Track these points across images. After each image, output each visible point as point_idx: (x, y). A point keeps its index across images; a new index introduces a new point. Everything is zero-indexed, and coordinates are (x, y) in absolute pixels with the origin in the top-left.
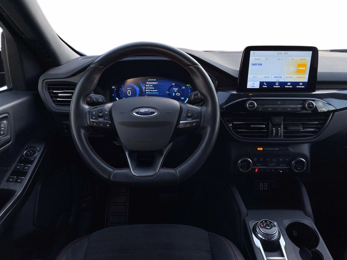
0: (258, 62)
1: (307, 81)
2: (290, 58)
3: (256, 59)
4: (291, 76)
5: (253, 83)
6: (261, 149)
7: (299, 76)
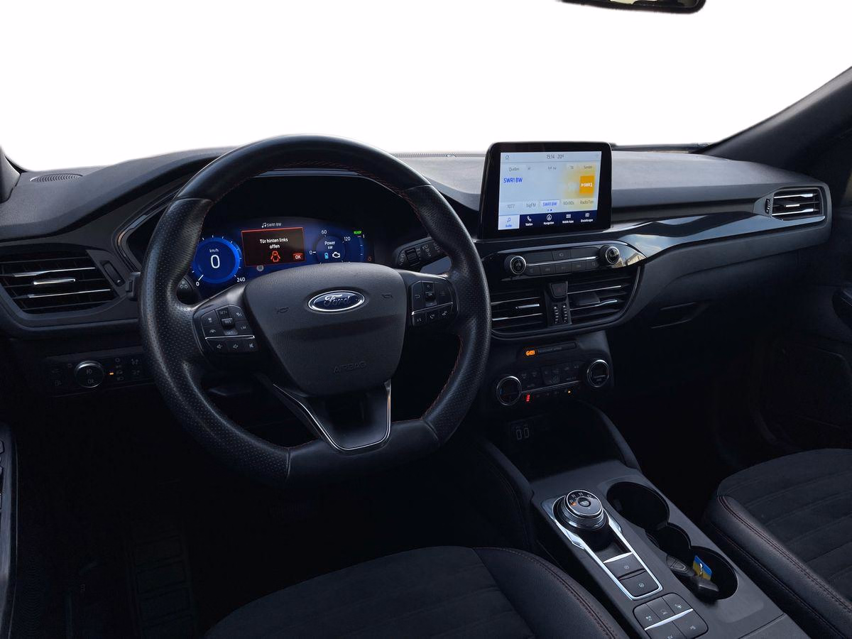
0: (514, 175)
1: (596, 209)
2: (568, 165)
3: (511, 169)
4: (570, 200)
5: (508, 220)
6: (532, 353)
7: (584, 200)
